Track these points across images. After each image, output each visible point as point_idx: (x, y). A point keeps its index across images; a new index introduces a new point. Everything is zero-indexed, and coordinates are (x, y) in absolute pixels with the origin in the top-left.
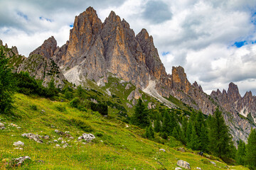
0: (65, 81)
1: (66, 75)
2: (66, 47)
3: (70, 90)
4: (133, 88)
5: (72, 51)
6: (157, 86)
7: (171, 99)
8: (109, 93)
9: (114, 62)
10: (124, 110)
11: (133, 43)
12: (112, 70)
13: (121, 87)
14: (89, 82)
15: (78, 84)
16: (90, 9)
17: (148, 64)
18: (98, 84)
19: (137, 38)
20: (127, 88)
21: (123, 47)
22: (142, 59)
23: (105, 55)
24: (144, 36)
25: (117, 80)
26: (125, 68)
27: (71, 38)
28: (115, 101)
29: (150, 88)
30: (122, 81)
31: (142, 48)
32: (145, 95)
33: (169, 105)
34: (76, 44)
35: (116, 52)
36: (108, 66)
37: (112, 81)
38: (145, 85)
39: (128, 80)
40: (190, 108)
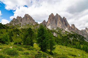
0: (48, 28)
1: (48, 27)
2: (47, 22)
3: (49, 30)
4: (63, 30)
5: (49, 22)
6: (68, 29)
7: (72, 32)
8: (57, 31)
9: (58, 24)
10: (61, 34)
11: (62, 20)
12: (58, 26)
13: (60, 29)
14: (53, 29)
15: (50, 29)
16: (52, 14)
17: (65, 24)
18: (55, 29)
19: (62, 19)
20: (61, 29)
21: (60, 21)
22: (64, 23)
23: (56, 23)
24: (64, 18)
25: (59, 28)
26: (60, 25)
27: (48, 20)
28: (59, 33)
29: (66, 29)
30: (60, 28)
31: (64, 21)
32: (65, 31)
33: (72, 33)
34: (50, 21)
35: (58, 22)
36: (57, 25)
37: (58, 28)
40: (77, 34)
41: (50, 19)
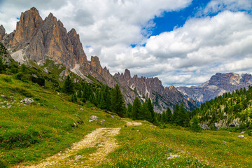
0: (12, 60)
1: (13, 55)
2: (13, 34)
3: (16, 67)
4: (64, 68)
5: (18, 38)
6: (81, 68)
7: (89, 77)
8: (47, 71)
9: (51, 49)
10: (57, 83)
11: (65, 38)
12: (49, 55)
13: (56, 67)
14: (31, 62)
15: (22, 63)
16: (34, 9)
17: (75, 53)
18: (38, 64)
19: (68, 34)
20: (60, 68)
21: (58, 39)
22: (71, 49)
23: (44, 44)
24: (73, 34)
25: (53, 62)
26: (59, 54)
27: (17, 28)
28: (50, 76)
29: (76, 69)
30: (56, 63)
31: (71, 41)
32: (72, 74)
33: (88, 81)
34: (22, 33)
35: (52, 42)
36: (46, 51)
37: (48, 62)
38: (73, 67)
39: (60, 62)
40: (101, 83)
41: (25, 28)
